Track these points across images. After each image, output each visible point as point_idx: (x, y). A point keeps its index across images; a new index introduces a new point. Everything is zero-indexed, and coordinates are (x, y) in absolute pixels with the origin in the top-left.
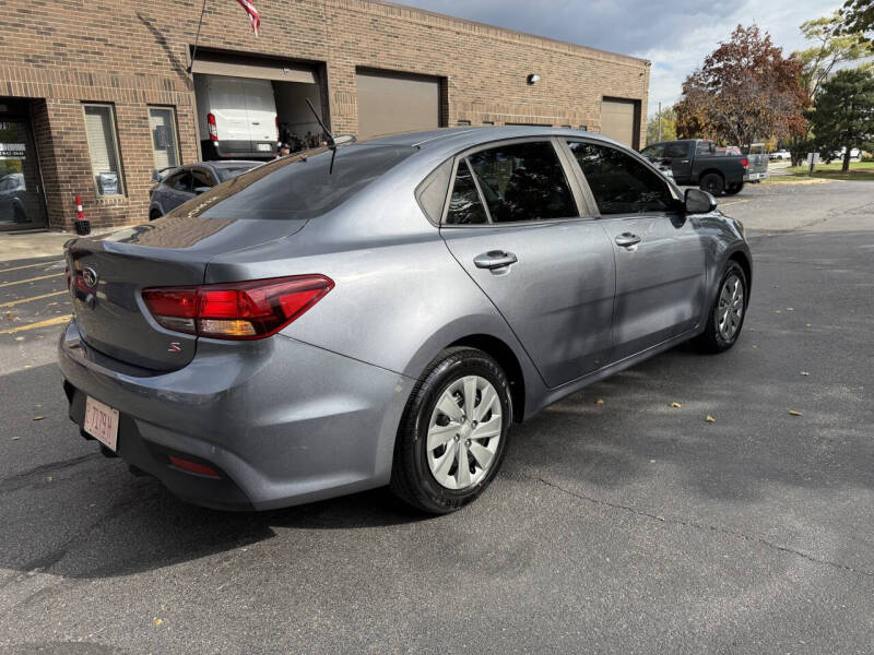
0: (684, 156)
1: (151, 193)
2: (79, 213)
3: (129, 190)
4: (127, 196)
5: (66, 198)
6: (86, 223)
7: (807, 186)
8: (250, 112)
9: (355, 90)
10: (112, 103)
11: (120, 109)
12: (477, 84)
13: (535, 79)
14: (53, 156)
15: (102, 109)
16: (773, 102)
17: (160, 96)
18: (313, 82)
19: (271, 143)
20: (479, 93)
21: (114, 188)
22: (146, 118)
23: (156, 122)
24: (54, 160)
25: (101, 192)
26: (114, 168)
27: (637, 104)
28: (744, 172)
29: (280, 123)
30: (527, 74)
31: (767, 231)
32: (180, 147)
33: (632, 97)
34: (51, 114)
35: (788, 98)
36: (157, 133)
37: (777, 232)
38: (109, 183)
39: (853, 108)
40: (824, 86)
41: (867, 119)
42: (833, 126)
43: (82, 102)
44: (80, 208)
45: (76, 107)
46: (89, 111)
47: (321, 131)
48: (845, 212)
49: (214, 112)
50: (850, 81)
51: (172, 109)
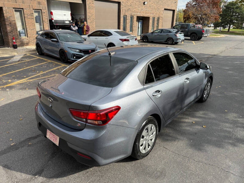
0: (186, 28)
1: (36, 38)
2: (14, 42)
3: (28, 35)
4: (28, 37)
5: (10, 37)
6: (16, 45)
7: (219, 38)
8: (63, 11)
9: (94, 6)
10: (23, 9)
11: (25, 11)
12: (129, 4)
13: (146, 3)
14: (5, 25)
15: (19, 10)
16: (211, 11)
17: (37, 7)
18: (82, 3)
19: (69, 21)
20: (129, 7)
21: (24, 35)
22: (33, 13)
23: (36, 14)
24: (6, 26)
25: (20, 36)
26: (23, 29)
27: (174, 11)
28: (203, 34)
29: (72, 14)
30: (143, 1)
31: (210, 55)
32: (43, 22)
33: (172, 9)
34: (4, 12)
35: (215, 10)
36: (36, 18)
37: (212, 55)
38: (22, 33)
39: (232, 13)
40: (225, 6)
41: (236, 17)
42: (227, 18)
43: (14, 8)
44: (14, 41)
45: (12, 10)
46: (16, 11)
47: (84, 18)
48: (230, 48)
49: (52, 11)
50: (232, 5)
51: (40, 11)
